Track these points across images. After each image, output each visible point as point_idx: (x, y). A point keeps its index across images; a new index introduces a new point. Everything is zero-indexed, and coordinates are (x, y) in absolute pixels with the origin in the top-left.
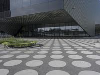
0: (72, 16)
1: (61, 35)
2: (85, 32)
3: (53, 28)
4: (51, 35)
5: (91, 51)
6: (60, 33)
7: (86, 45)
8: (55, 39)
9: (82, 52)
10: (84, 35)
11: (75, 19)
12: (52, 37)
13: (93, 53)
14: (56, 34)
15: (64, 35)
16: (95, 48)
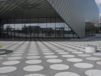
0: (55, 8)
1: (40, 35)
2: (72, 32)
3: (28, 25)
4: (24, 35)
5: (80, 57)
6: (39, 33)
7: (74, 49)
8: (31, 41)
9: (68, 60)
10: (71, 35)
11: (59, 13)
12: (26, 39)
13: (81, 60)
14: (33, 34)
15: (44, 35)
16: (84, 53)
